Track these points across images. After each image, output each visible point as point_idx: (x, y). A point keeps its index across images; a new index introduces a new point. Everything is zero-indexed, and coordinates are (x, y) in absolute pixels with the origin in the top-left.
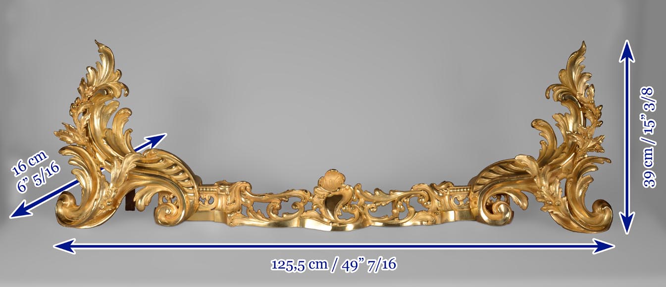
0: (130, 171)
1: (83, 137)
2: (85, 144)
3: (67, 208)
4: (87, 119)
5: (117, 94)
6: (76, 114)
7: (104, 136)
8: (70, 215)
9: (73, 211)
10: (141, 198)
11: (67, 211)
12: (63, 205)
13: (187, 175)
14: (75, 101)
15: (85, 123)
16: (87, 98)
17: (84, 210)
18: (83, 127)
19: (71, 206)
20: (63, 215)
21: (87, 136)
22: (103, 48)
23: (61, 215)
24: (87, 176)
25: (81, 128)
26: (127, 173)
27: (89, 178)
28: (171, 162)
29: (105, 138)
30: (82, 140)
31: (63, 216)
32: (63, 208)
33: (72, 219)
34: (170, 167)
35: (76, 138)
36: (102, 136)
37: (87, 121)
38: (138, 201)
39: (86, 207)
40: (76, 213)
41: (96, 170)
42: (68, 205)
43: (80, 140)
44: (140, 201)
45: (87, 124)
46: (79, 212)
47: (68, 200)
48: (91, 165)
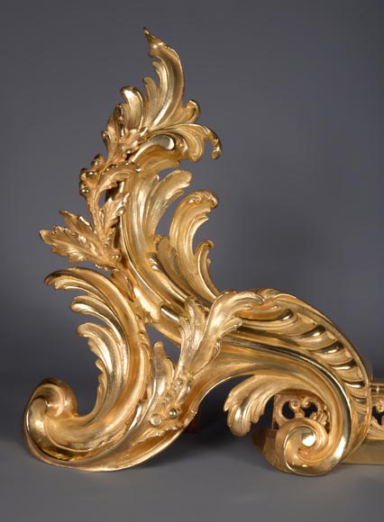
0: (225, 336)
1: (108, 247)
2: (112, 264)
3: (56, 419)
4: (120, 205)
5: (194, 152)
6: (94, 192)
7: (154, 250)
8: (62, 434)
9: (70, 428)
10: (243, 403)
11: (55, 425)
12: (46, 410)
13: (348, 354)
14: (93, 163)
15: (114, 217)
16: (124, 156)
17: (103, 427)
18: (108, 224)
19: (64, 414)
20: (45, 434)
21: (116, 247)
22: (159, 48)
23: (41, 436)
24: (117, 342)
25: (103, 228)
26: (218, 340)
27: (121, 348)
28: (308, 321)
29: (155, 257)
30: (105, 257)
31: (46, 439)
32: (46, 417)
33: (69, 446)
34: (308, 334)
35: (93, 248)
36: (149, 251)
37: (119, 210)
38: (235, 413)
39: (109, 419)
40: (78, 432)
41: (137, 330)
42: (59, 412)
43: (100, 255)
44: (239, 412)
45: (118, 218)
46: (90, 429)
47: (58, 400)
48: (126, 317)
